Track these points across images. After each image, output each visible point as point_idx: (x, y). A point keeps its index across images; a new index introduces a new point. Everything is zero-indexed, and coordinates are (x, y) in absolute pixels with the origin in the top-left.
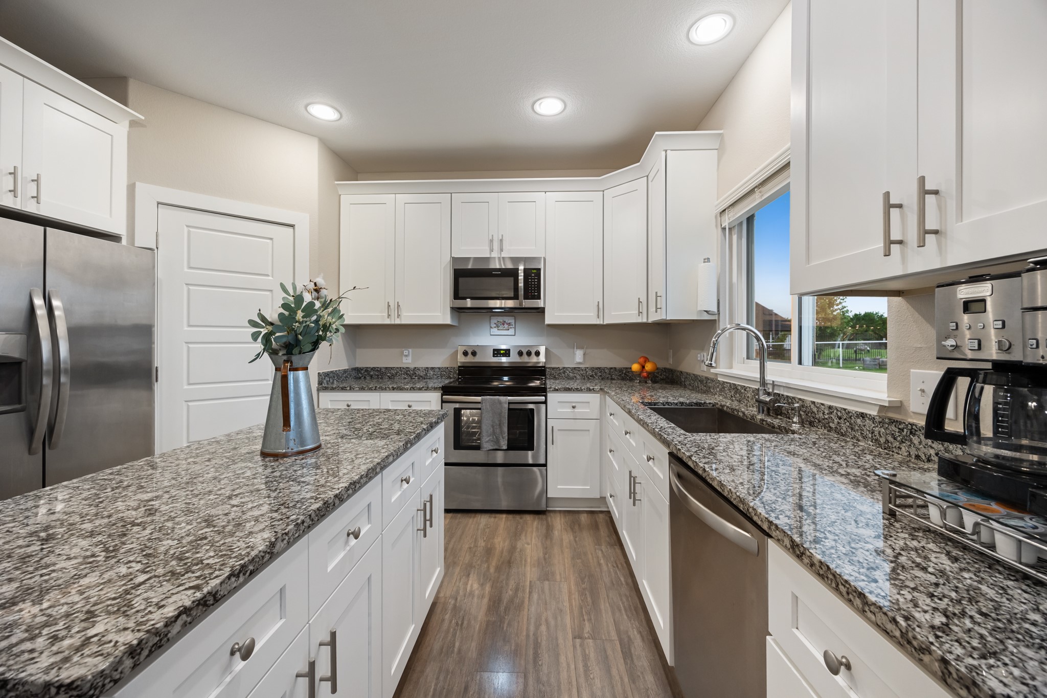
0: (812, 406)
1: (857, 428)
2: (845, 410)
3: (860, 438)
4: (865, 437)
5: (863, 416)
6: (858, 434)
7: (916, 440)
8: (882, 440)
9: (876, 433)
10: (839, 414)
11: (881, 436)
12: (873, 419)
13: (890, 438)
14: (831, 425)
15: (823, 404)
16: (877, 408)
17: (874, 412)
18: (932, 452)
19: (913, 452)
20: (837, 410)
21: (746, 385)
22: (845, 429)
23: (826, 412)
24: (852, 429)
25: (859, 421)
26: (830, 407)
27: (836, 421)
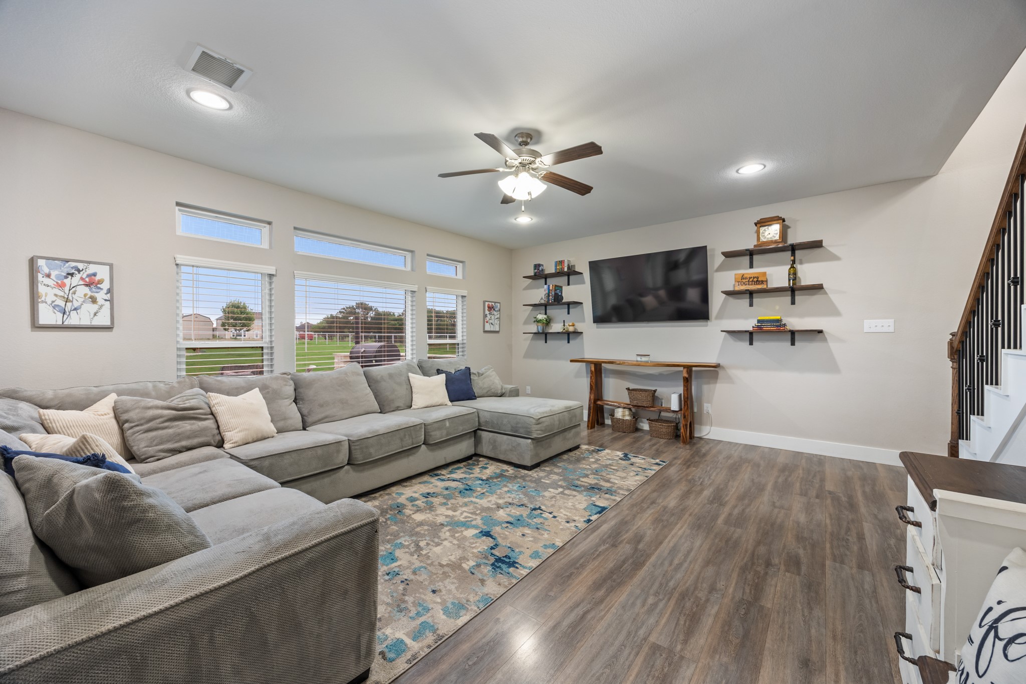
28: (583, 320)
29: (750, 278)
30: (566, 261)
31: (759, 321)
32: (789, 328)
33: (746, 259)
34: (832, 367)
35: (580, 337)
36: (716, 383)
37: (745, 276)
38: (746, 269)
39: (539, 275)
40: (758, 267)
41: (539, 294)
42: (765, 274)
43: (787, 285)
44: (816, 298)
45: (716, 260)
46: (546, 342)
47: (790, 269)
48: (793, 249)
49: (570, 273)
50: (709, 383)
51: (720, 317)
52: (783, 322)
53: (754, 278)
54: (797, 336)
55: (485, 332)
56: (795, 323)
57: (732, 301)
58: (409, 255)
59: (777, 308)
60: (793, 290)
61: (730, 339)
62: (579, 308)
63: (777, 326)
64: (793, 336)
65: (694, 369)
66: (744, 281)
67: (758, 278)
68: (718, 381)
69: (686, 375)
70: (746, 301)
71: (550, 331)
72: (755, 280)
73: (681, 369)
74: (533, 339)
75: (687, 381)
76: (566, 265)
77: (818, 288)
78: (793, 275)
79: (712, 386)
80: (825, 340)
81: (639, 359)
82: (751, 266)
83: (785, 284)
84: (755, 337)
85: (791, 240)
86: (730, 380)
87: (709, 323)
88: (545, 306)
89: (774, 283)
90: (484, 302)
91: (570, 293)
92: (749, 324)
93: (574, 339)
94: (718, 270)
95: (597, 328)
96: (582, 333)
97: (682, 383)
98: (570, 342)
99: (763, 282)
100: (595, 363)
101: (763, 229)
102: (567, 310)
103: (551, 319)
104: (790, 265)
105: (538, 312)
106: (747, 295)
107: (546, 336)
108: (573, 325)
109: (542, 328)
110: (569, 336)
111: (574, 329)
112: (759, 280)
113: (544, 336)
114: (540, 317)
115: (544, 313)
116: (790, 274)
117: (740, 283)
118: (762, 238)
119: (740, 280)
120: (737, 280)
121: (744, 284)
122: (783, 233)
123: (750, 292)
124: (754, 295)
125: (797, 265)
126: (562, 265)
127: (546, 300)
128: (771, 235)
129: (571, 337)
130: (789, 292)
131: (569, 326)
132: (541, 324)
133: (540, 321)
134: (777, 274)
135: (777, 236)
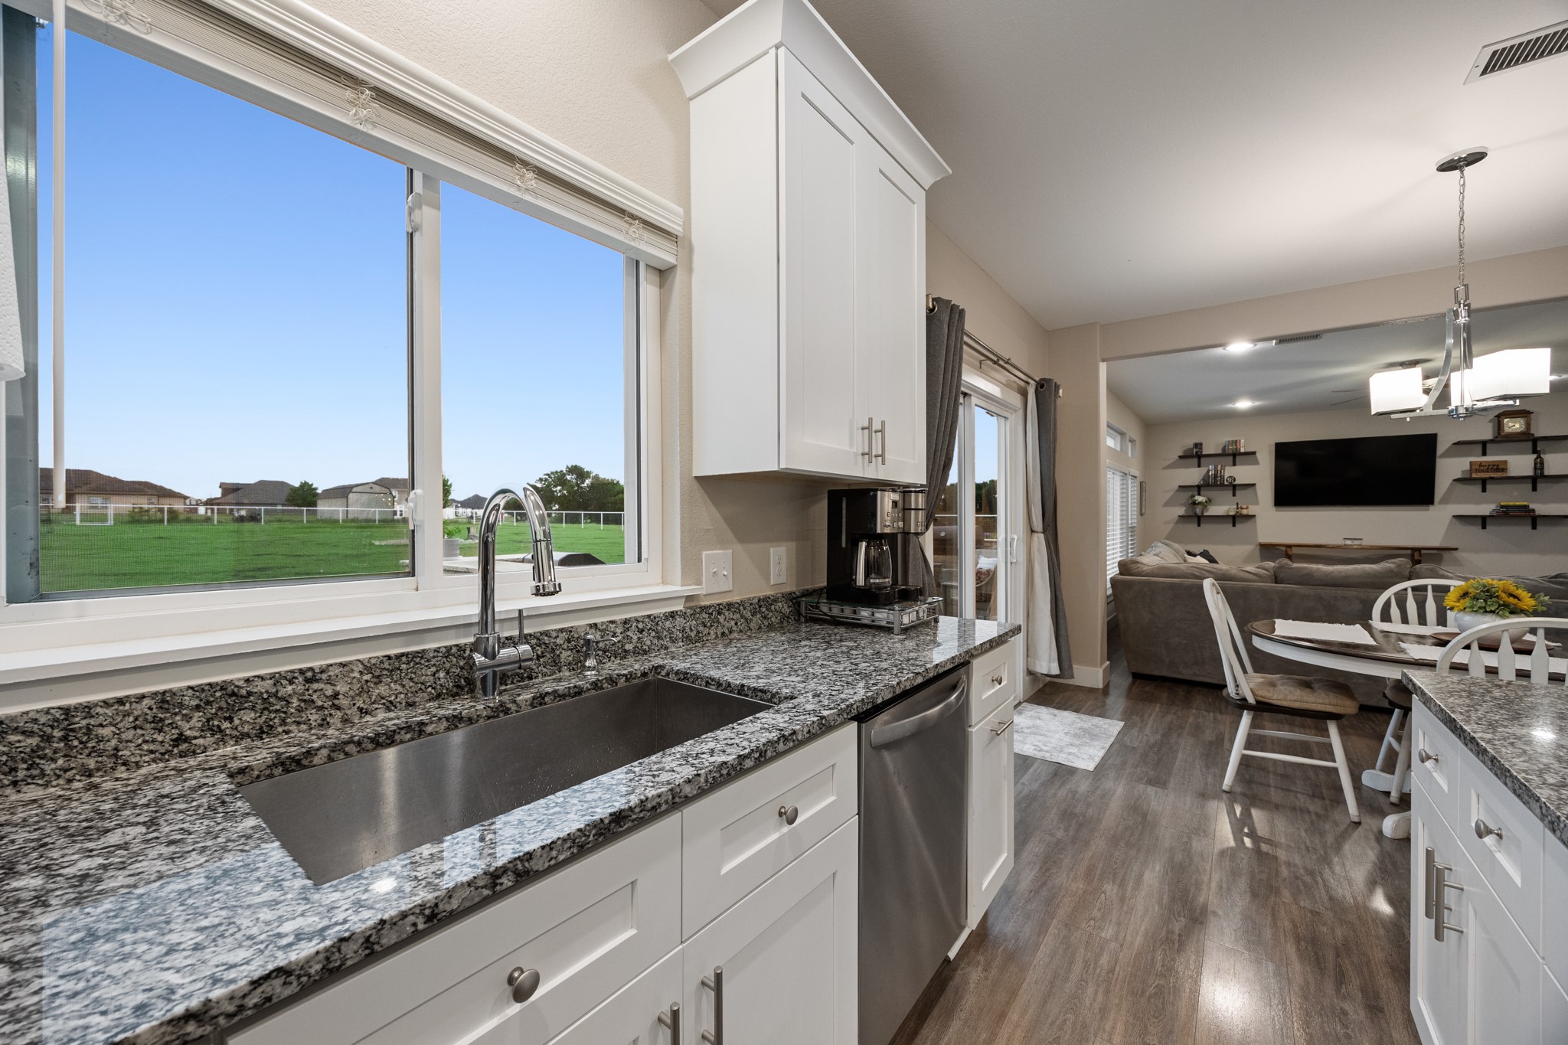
1: (665, 633)
2: (649, 616)
3: (669, 644)
4: (673, 641)
5: (672, 615)
6: (666, 642)
7: (721, 618)
8: (693, 634)
9: (687, 629)
10: (641, 626)
11: (691, 630)
12: (684, 615)
13: (701, 628)
14: (627, 648)
15: (612, 622)
16: (684, 600)
17: (679, 607)
18: (733, 623)
19: (719, 632)
20: (638, 621)
21: (316, 664)
22: (649, 643)
23: (619, 631)
24: (659, 638)
25: (668, 624)
26: (626, 622)
27: (635, 637)
28: (1257, 503)
29: (1489, 466)
30: (1241, 441)
31: (1502, 507)
32: (1533, 513)
33: (1479, 448)
35: (1252, 520)
37: (1482, 464)
38: (1480, 456)
39: (1195, 455)
40: (1491, 455)
41: (1193, 475)
42: (1505, 462)
43: (1532, 474)
45: (1442, 447)
46: (1199, 526)
47: (1535, 459)
48: (1536, 441)
49: (1234, 455)
51: (1445, 500)
52: (1528, 508)
54: (1539, 521)
55: (1141, 515)
56: (1541, 509)
57: (1459, 486)
59: (1516, 494)
60: (1538, 479)
61: (1459, 526)
62: (1249, 491)
63: (1522, 511)
64: (1536, 521)
65: (1423, 552)
66: (1481, 468)
67: (1496, 466)
69: (1417, 558)
70: (1479, 488)
71: (1206, 514)
72: (1494, 467)
73: (1410, 551)
74: (1177, 522)
76: (1242, 445)
77: (1564, 477)
78: (1539, 465)
81: (1348, 542)
82: (1484, 454)
83: (1530, 473)
84: (1488, 521)
85: (1534, 434)
86: (1457, 563)
87: (1431, 507)
88: (1199, 489)
89: (1513, 472)
90: (1142, 481)
91: (1240, 473)
92: (1486, 509)
93: (1240, 523)
94: (1442, 456)
95: (1277, 511)
96: (1254, 516)
98: (1237, 525)
99: (1504, 470)
100: (1289, 546)
101: (1506, 420)
102: (1231, 492)
103: (1209, 501)
104: (1535, 456)
105: (1190, 494)
106: (1480, 482)
107: (1199, 519)
108: (1247, 508)
109: (1198, 511)
110: (1234, 519)
111: (1245, 512)
112: (1500, 467)
113: (1196, 519)
114: (1199, 499)
115: (1199, 494)
116: (1535, 464)
117: (1477, 471)
118: (1507, 430)
119: (1477, 467)
120: (1474, 467)
121: (1483, 471)
122: (1528, 425)
123: (1483, 479)
124: (1488, 482)
125: (1542, 456)
126: (1236, 445)
127: (1211, 481)
128: (1517, 426)
129: (1237, 520)
130: (1530, 480)
131: (1242, 508)
132: (1200, 506)
133: (1200, 503)
134: (1521, 464)
135: (1523, 428)
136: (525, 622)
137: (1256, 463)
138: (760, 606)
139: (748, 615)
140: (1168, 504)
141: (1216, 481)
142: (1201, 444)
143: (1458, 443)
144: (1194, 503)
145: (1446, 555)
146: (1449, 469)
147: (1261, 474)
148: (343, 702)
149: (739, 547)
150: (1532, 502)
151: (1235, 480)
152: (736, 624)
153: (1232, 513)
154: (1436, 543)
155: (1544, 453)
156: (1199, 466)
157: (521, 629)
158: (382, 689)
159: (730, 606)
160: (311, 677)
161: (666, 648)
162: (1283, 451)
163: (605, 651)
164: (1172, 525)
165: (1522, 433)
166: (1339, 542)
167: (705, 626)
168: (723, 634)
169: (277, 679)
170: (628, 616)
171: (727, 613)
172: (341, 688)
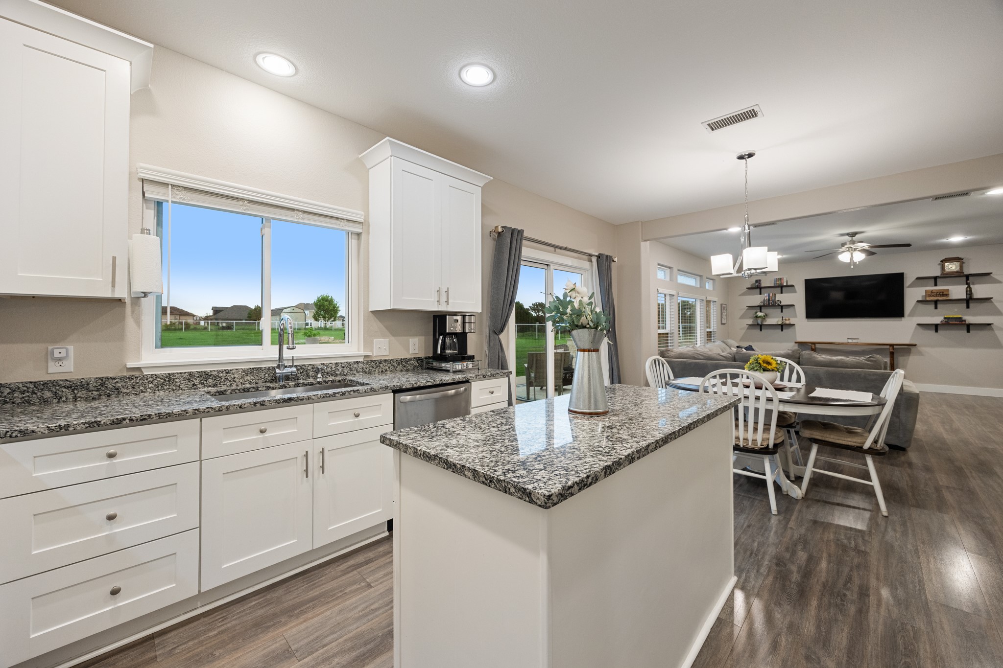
0: (322, 366)
1: (354, 369)
2: (347, 362)
3: (356, 373)
4: (358, 372)
5: (357, 362)
6: (355, 372)
7: (381, 365)
8: (367, 370)
9: (365, 368)
10: (343, 365)
11: (367, 369)
12: (363, 363)
13: (371, 368)
14: (337, 373)
15: (331, 363)
16: (363, 357)
17: (361, 359)
18: (387, 367)
19: (380, 370)
20: (342, 364)
22: (346, 371)
23: (333, 367)
24: (351, 370)
25: (355, 366)
26: (336, 364)
27: (340, 370)
28: (795, 316)
29: (937, 292)
30: (785, 278)
31: (945, 318)
32: (967, 322)
33: (933, 281)
34: (996, 344)
35: (794, 327)
36: (909, 355)
37: (933, 291)
38: (932, 287)
39: (757, 287)
40: (940, 286)
41: (757, 299)
42: (948, 290)
43: (965, 298)
44: (985, 305)
45: (908, 281)
46: (761, 330)
47: (967, 288)
48: (967, 277)
49: (781, 287)
50: (903, 356)
51: (912, 314)
52: (963, 319)
53: (940, 292)
54: (971, 327)
55: (722, 324)
56: (970, 319)
57: (921, 306)
58: (698, 278)
59: (956, 310)
60: (969, 300)
61: (920, 330)
62: (791, 309)
63: (960, 321)
64: (969, 327)
65: (895, 347)
66: (933, 294)
67: (943, 292)
68: (911, 354)
69: (891, 350)
70: (933, 306)
71: (765, 323)
72: (941, 293)
73: (888, 347)
74: (748, 329)
75: (892, 354)
76: (785, 281)
77: (988, 300)
78: (969, 292)
79: (906, 358)
80: (992, 329)
81: (850, 341)
82: (936, 285)
83: (964, 296)
84: (939, 327)
85: (966, 272)
86: (920, 354)
87: (903, 319)
88: (760, 308)
89: (953, 296)
90: (721, 305)
91: (784, 298)
92: (938, 320)
93: (786, 329)
94: (910, 286)
95: (808, 321)
96: (794, 325)
97: (889, 356)
98: (784, 330)
99: (947, 295)
100: (814, 343)
101: (946, 264)
102: (780, 310)
103: (766, 315)
104: (967, 286)
105: (755, 311)
106: (934, 303)
107: (761, 327)
108: (789, 320)
109: (759, 321)
110: (782, 327)
111: (787, 322)
112: (944, 293)
113: (759, 327)
114: (760, 314)
115: (761, 312)
116: (967, 291)
117: (930, 296)
118: (947, 270)
119: (930, 294)
120: (928, 293)
121: (933, 296)
122: (961, 267)
123: (936, 301)
124: (938, 302)
125: (971, 286)
126: (781, 281)
127: (766, 303)
128: (954, 268)
129: (784, 327)
130: (965, 302)
131: (786, 320)
132: (760, 319)
133: (760, 317)
134: (958, 291)
135: (958, 269)
136: (295, 361)
137: (795, 292)
138: (402, 362)
139: (396, 365)
140: (742, 317)
141: (769, 303)
142: (760, 281)
143: (918, 278)
144: (757, 317)
145: (913, 349)
146: (912, 295)
147: (797, 299)
148: (236, 380)
149: (392, 338)
150: (964, 315)
151: (781, 302)
152: (389, 368)
153: (780, 323)
154: (907, 342)
155: (973, 284)
156: (760, 294)
157: (293, 363)
158: (248, 378)
159: (385, 361)
160: (228, 372)
161: (355, 374)
162: (810, 285)
163: (327, 373)
164: (744, 331)
165: (957, 272)
166: (845, 340)
167: (373, 368)
168: (382, 371)
169: (218, 371)
170: (337, 362)
171: (384, 363)
172: (236, 376)
